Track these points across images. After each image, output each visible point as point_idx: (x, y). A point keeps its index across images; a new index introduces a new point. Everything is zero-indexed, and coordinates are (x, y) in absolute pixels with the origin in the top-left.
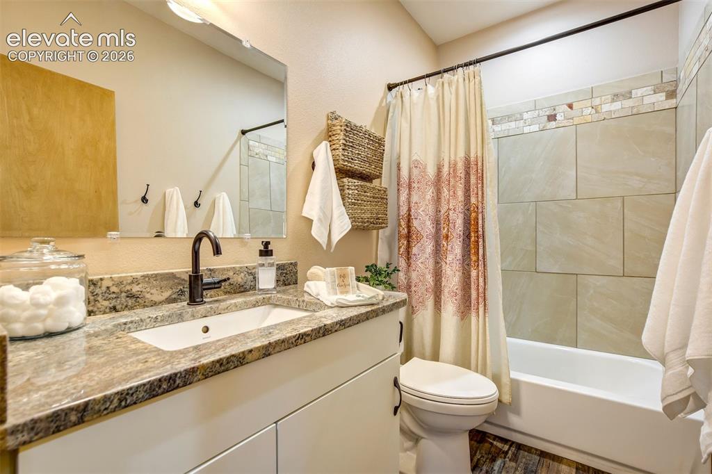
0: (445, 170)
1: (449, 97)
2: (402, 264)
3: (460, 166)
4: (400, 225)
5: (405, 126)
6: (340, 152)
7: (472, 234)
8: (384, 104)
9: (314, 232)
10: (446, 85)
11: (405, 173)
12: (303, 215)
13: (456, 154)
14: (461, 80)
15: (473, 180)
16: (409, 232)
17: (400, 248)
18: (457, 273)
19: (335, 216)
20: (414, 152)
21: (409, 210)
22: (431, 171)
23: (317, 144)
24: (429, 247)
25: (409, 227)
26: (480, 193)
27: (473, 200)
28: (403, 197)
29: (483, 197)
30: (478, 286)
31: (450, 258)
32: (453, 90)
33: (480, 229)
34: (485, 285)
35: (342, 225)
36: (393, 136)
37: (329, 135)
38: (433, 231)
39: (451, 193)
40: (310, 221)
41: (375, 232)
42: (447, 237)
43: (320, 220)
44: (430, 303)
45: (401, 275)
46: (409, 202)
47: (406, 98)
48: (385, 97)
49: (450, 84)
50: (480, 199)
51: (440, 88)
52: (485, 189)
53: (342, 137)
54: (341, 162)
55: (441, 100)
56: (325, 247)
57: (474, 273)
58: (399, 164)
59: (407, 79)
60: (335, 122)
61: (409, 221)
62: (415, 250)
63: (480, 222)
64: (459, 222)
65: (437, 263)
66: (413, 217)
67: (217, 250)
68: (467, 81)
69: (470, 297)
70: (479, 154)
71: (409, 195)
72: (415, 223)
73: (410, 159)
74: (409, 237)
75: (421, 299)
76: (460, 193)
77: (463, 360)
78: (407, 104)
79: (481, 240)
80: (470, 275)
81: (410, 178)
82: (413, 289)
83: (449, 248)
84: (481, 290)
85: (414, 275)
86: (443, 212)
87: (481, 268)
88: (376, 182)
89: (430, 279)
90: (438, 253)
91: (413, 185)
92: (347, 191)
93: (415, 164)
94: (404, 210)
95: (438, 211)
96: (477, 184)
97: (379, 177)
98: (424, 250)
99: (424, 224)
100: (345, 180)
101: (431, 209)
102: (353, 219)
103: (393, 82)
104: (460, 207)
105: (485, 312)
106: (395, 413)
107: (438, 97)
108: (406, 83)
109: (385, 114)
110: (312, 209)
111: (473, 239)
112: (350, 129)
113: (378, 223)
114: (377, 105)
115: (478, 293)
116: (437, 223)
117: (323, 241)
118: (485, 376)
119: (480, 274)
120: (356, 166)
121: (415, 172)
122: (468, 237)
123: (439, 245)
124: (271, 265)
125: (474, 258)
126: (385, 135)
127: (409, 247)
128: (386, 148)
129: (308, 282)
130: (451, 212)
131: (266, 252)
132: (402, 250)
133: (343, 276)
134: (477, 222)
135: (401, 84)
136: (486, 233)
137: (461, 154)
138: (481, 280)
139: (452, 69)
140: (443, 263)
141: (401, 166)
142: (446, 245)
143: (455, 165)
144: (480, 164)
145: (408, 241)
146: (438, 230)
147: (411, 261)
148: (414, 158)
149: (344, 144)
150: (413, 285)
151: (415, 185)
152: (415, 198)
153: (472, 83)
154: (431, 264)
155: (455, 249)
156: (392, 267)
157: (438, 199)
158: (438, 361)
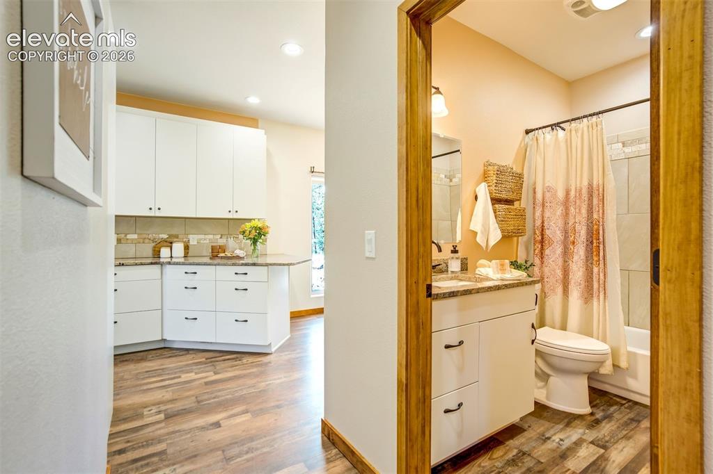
0: (572, 193)
1: (576, 141)
2: (537, 261)
3: (585, 192)
4: (535, 233)
5: (540, 161)
6: (493, 188)
7: (595, 241)
8: (523, 145)
9: (478, 239)
10: (573, 132)
11: (539, 196)
12: (471, 229)
13: (581, 184)
14: (585, 129)
15: (595, 201)
16: (542, 239)
17: (535, 250)
18: (581, 269)
19: (491, 230)
20: (546, 180)
21: (543, 222)
22: (561, 194)
23: (478, 184)
24: (559, 250)
25: (542, 235)
26: (601, 211)
27: (595, 216)
28: (538, 213)
29: (603, 214)
30: (599, 279)
31: (576, 258)
32: (579, 135)
33: (601, 238)
34: (605, 278)
35: (495, 235)
36: (530, 167)
37: (485, 177)
38: (562, 238)
39: (577, 210)
40: (475, 233)
41: (515, 238)
42: (574, 243)
43: (482, 233)
44: (560, 290)
45: (536, 269)
46: (543, 217)
47: (541, 140)
48: (524, 139)
49: (576, 131)
50: (601, 215)
51: (569, 134)
52: (605, 208)
53: (494, 177)
54: (494, 194)
55: (569, 143)
56: (484, 248)
57: (595, 270)
58: (534, 189)
59: (541, 126)
60: (490, 168)
61: (542, 230)
62: (547, 252)
63: (601, 232)
64: (583, 232)
65: (565, 261)
66: (546, 228)
67: (440, 250)
68: (591, 129)
69: (592, 287)
70: (601, 182)
71: (543, 211)
72: (547, 232)
73: (544, 184)
74: (542, 242)
75: (552, 288)
76: (584, 211)
77: (586, 331)
78: (541, 146)
79: (601, 246)
80: (592, 271)
81: (543, 199)
82: (546, 280)
83: (575, 251)
84: (601, 282)
85: (546, 270)
86: (570, 224)
87: (602, 265)
88: (516, 204)
89: (559, 273)
90: (566, 254)
91: (546, 205)
92: (498, 213)
93: (549, 189)
94: (538, 223)
95: (566, 223)
96: (599, 204)
97: (519, 200)
98: (554, 253)
99: (555, 232)
100: (497, 206)
101: (560, 223)
102: (502, 231)
103: (530, 128)
104: (584, 221)
105: (605, 299)
106: (533, 343)
107: (567, 140)
108: (540, 128)
109: (523, 154)
110: (476, 225)
111: (595, 244)
112: (501, 172)
113: (519, 232)
114: (517, 146)
115: (599, 284)
116: (566, 232)
117: (484, 245)
118: (605, 343)
119: (601, 270)
120: (504, 196)
121: (548, 195)
122: (592, 243)
123: (568, 249)
124: (457, 258)
125: (595, 259)
126: (523, 170)
127: (542, 249)
128: (525, 179)
129: (479, 269)
130: (577, 225)
131: (455, 251)
132: (537, 251)
133: (502, 265)
134: (599, 233)
135: (537, 129)
136: (606, 241)
137: (585, 183)
138: (602, 275)
139: (578, 118)
140: (570, 262)
141: (536, 190)
142: (572, 248)
143: (581, 190)
144: (601, 190)
145: (542, 245)
146: (566, 237)
147: (545, 260)
148: (547, 185)
149: (496, 183)
150: (545, 277)
151: (548, 204)
152: (547, 214)
153: (595, 131)
154: (560, 261)
155: (580, 252)
156: (529, 263)
157: (566, 214)
158: (565, 330)
